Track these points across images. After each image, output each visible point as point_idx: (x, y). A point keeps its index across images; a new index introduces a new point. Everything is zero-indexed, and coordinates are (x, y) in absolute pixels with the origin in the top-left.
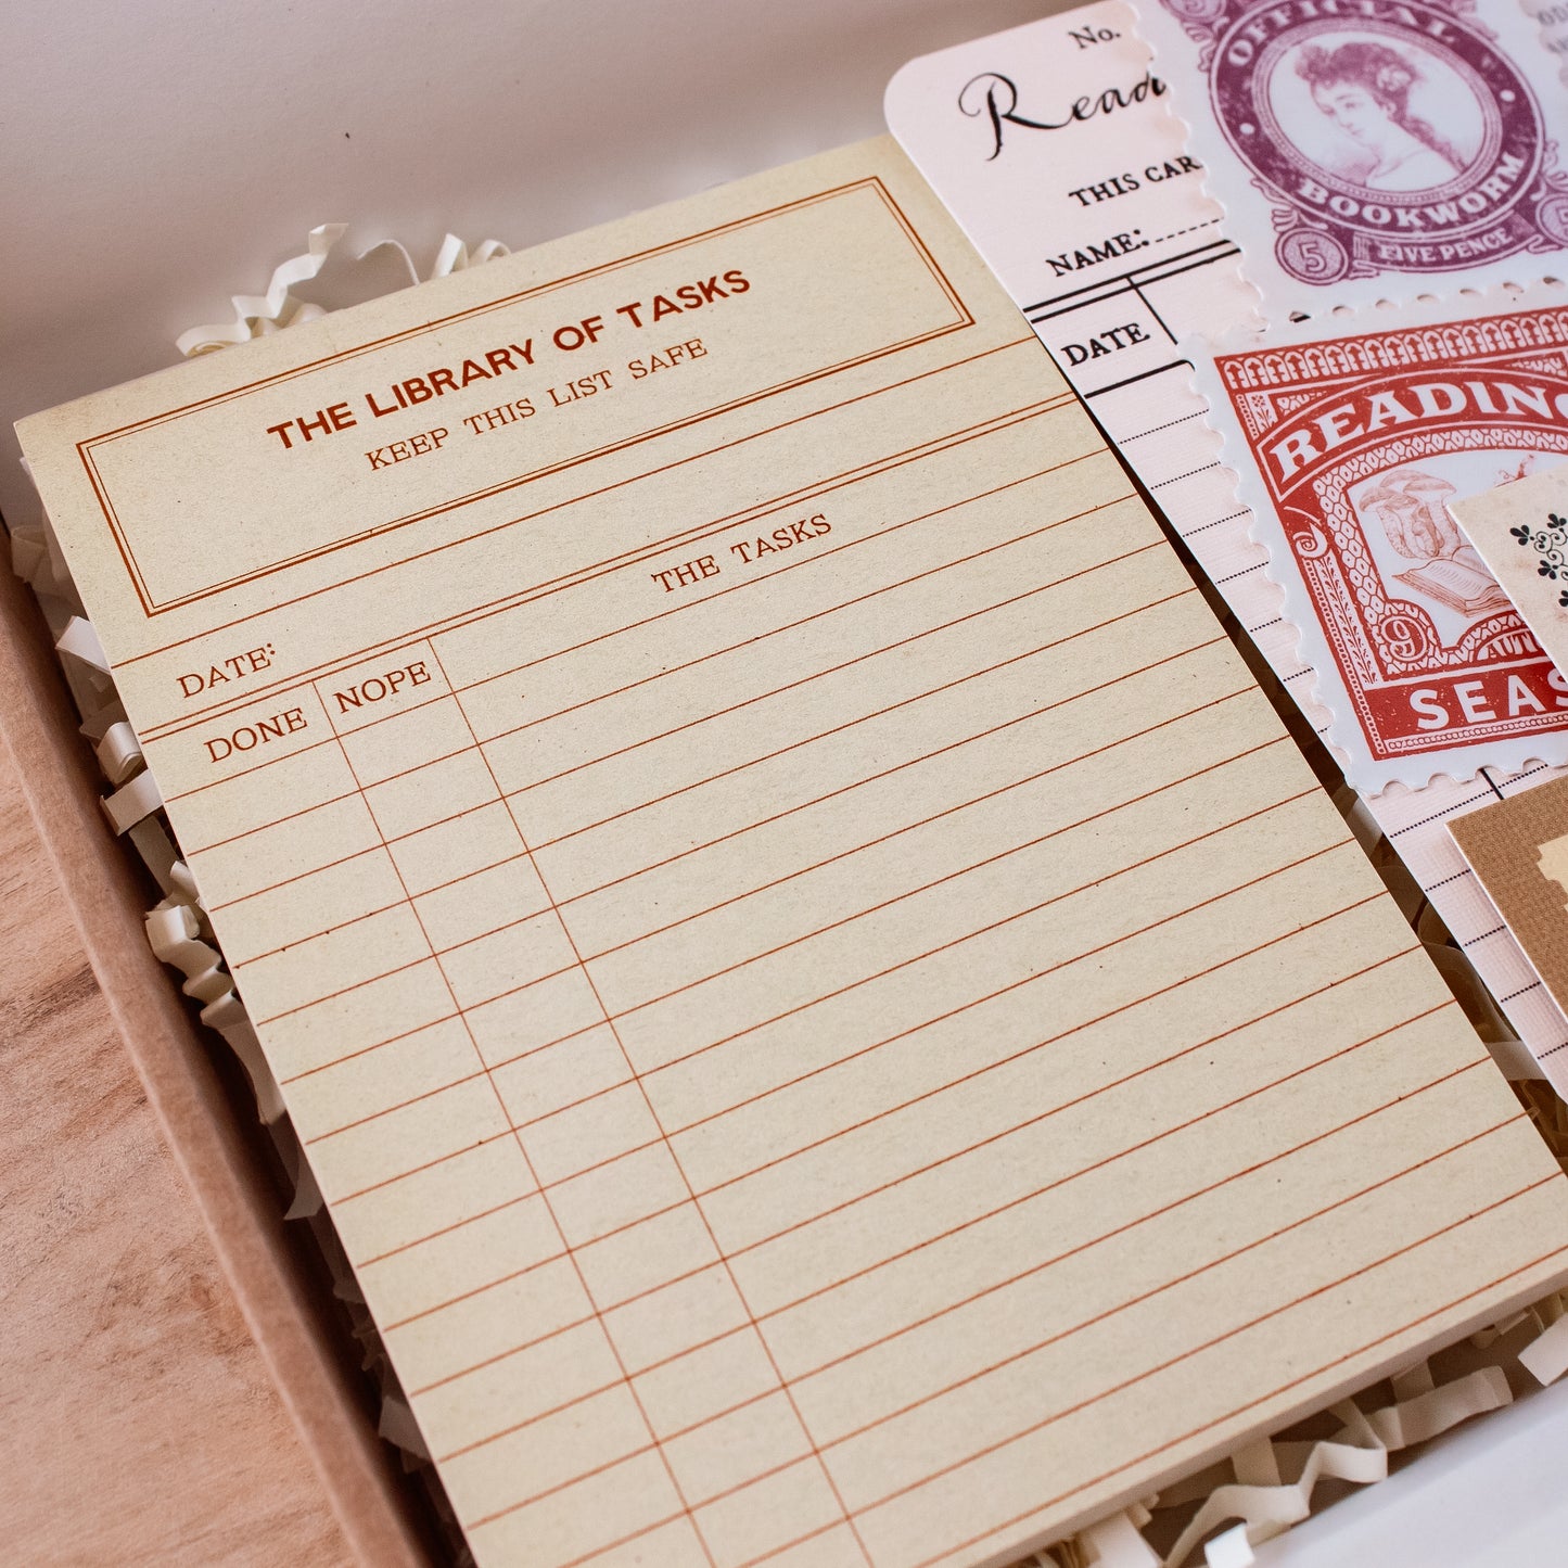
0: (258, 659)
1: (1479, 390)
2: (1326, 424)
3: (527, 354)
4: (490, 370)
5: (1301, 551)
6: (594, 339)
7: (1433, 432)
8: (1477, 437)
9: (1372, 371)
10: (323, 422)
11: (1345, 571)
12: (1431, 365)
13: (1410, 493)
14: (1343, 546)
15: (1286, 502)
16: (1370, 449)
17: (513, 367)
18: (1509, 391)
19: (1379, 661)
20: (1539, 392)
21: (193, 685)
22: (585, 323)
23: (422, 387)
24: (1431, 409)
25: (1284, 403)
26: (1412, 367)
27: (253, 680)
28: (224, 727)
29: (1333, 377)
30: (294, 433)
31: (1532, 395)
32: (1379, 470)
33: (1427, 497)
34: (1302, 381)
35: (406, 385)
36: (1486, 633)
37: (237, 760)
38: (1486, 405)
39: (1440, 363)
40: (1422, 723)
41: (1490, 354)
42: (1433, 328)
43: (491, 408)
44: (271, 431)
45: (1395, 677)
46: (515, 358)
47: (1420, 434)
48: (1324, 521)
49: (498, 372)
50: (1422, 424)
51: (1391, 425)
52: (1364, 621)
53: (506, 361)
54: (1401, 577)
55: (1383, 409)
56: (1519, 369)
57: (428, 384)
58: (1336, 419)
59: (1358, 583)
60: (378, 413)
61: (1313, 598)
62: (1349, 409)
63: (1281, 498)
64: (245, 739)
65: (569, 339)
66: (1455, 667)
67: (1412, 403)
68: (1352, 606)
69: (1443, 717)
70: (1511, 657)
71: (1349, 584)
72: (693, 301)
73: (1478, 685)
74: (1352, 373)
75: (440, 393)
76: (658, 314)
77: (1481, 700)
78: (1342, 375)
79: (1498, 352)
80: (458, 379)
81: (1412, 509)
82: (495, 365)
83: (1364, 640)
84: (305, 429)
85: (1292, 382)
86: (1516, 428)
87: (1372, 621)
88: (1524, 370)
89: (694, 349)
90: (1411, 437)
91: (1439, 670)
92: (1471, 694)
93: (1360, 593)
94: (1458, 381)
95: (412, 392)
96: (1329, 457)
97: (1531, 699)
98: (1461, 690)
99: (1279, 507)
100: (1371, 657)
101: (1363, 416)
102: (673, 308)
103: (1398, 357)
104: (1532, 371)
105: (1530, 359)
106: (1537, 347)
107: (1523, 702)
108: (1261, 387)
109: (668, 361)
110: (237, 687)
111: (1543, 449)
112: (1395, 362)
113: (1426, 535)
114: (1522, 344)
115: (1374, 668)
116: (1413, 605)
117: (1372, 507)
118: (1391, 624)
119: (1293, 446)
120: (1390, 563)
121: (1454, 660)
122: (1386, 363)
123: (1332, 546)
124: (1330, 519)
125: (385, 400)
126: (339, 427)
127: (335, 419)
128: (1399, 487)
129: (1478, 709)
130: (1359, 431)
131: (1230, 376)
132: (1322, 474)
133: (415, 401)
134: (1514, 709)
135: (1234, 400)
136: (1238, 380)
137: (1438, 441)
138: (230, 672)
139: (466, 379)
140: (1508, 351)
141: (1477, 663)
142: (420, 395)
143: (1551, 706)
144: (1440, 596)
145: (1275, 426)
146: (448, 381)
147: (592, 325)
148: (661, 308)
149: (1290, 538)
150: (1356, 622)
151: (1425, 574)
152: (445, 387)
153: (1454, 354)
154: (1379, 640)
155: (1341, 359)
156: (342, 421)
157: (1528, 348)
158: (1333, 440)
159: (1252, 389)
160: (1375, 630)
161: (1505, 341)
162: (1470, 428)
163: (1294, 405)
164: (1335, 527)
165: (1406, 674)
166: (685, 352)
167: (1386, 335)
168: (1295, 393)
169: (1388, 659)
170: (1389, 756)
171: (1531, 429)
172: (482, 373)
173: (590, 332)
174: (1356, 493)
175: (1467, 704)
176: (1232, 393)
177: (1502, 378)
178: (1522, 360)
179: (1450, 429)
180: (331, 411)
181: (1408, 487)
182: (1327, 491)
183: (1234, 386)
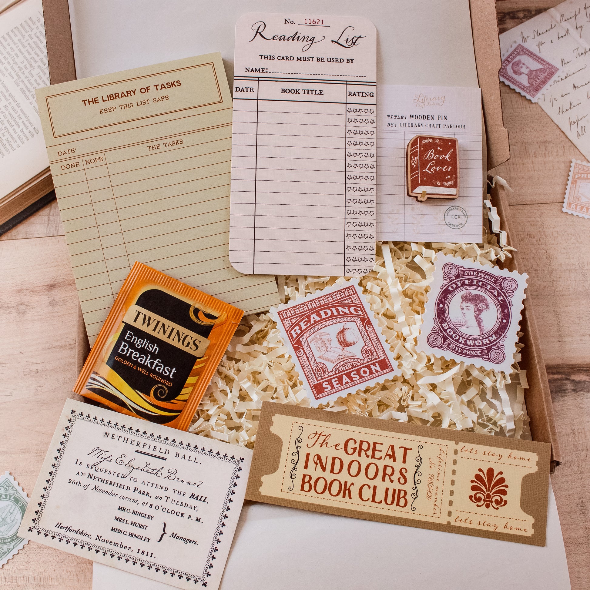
0: (73, 151)
1: (333, 309)
2: (302, 324)
3: (134, 93)
4: (126, 95)
5: (298, 355)
6: (148, 92)
7: (324, 322)
8: (334, 321)
9: (311, 309)
10: (93, 101)
11: (308, 358)
12: (324, 305)
13: (320, 337)
14: (307, 352)
15: (294, 344)
16: (311, 328)
17: (131, 95)
18: (340, 309)
19: (316, 377)
20: (346, 308)
21: (60, 154)
22: (147, 88)
23: (113, 97)
24: (324, 316)
25: (293, 321)
26: (319, 307)
27: (71, 155)
28: (64, 163)
29: (303, 312)
30: (87, 102)
31: (345, 309)
32: (314, 333)
33: (324, 338)
34: (296, 314)
35: (110, 95)
36: (338, 367)
37: (66, 171)
38: (335, 313)
39: (325, 305)
40: (326, 390)
41: (336, 300)
42: (323, 296)
43: (125, 104)
44: (83, 101)
45: (319, 380)
46: (132, 93)
47: (322, 323)
48: (303, 347)
49: (128, 96)
50: (322, 320)
51: (316, 322)
52: (312, 369)
53: (130, 93)
54: (319, 357)
55: (314, 318)
56: (342, 303)
57: (114, 96)
58: (304, 322)
59: (310, 360)
60: (103, 101)
61: (301, 365)
62: (306, 319)
63: (293, 343)
64: (68, 167)
65: (143, 91)
66: (332, 376)
67: (319, 315)
68: (309, 366)
69: (329, 387)
70: (343, 371)
71: (308, 361)
72: (169, 86)
73: (337, 379)
74: (307, 311)
75: (116, 98)
76: (162, 88)
77: (337, 382)
78: (305, 311)
79: (338, 300)
80: (120, 96)
81: (321, 341)
82: (128, 94)
83: (313, 373)
84: (89, 102)
85: (294, 315)
86: (342, 317)
87: (314, 368)
88: (343, 303)
89: (167, 98)
90: (320, 324)
91: (328, 377)
92: (335, 381)
93: (311, 362)
94: (329, 308)
95: (111, 97)
96: (303, 332)
97: (348, 380)
98: (333, 381)
99: (293, 345)
100: (314, 377)
101: (309, 321)
102: (165, 87)
103: (316, 305)
104: (345, 303)
105: (344, 300)
106: (346, 297)
107: (346, 381)
108: (288, 318)
109: (161, 100)
110: (68, 156)
111: (348, 321)
112: (316, 306)
113: (324, 346)
114: (342, 297)
115: (315, 379)
116: (322, 363)
117: (312, 342)
118: (318, 369)
119: (295, 330)
120: (317, 354)
121: (331, 374)
122: (314, 307)
123: (305, 353)
124: (304, 346)
125: (105, 98)
126: (95, 103)
127: (95, 101)
128: (318, 336)
129: (337, 384)
130: (309, 324)
131: (281, 316)
132: (302, 336)
133: (111, 99)
134: (344, 383)
135: (282, 322)
136: (283, 317)
137: (325, 324)
138: (67, 152)
139: (122, 96)
140: (340, 299)
141: (336, 374)
142: (112, 98)
143: (352, 381)
144: (327, 360)
145: (291, 326)
146: (118, 96)
147: (148, 88)
148: (163, 86)
149: (296, 352)
150: (311, 369)
151: (324, 355)
152: (117, 97)
153: (328, 302)
154: (315, 372)
155: (304, 308)
156: (96, 101)
157: (344, 297)
158: (304, 327)
159: (286, 318)
160: (315, 370)
161: (339, 297)
162: (332, 319)
163: (295, 320)
164: (305, 348)
165: (322, 379)
166: (165, 98)
167: (313, 300)
168: (295, 318)
169: (318, 376)
170: (319, 398)
171: (345, 317)
172: (125, 96)
173: (148, 90)
174: (309, 339)
175: (334, 383)
176: (282, 320)
177: (338, 306)
178: (342, 301)
179: (328, 320)
180: (95, 98)
181: (320, 336)
182: (303, 340)
183: (282, 318)
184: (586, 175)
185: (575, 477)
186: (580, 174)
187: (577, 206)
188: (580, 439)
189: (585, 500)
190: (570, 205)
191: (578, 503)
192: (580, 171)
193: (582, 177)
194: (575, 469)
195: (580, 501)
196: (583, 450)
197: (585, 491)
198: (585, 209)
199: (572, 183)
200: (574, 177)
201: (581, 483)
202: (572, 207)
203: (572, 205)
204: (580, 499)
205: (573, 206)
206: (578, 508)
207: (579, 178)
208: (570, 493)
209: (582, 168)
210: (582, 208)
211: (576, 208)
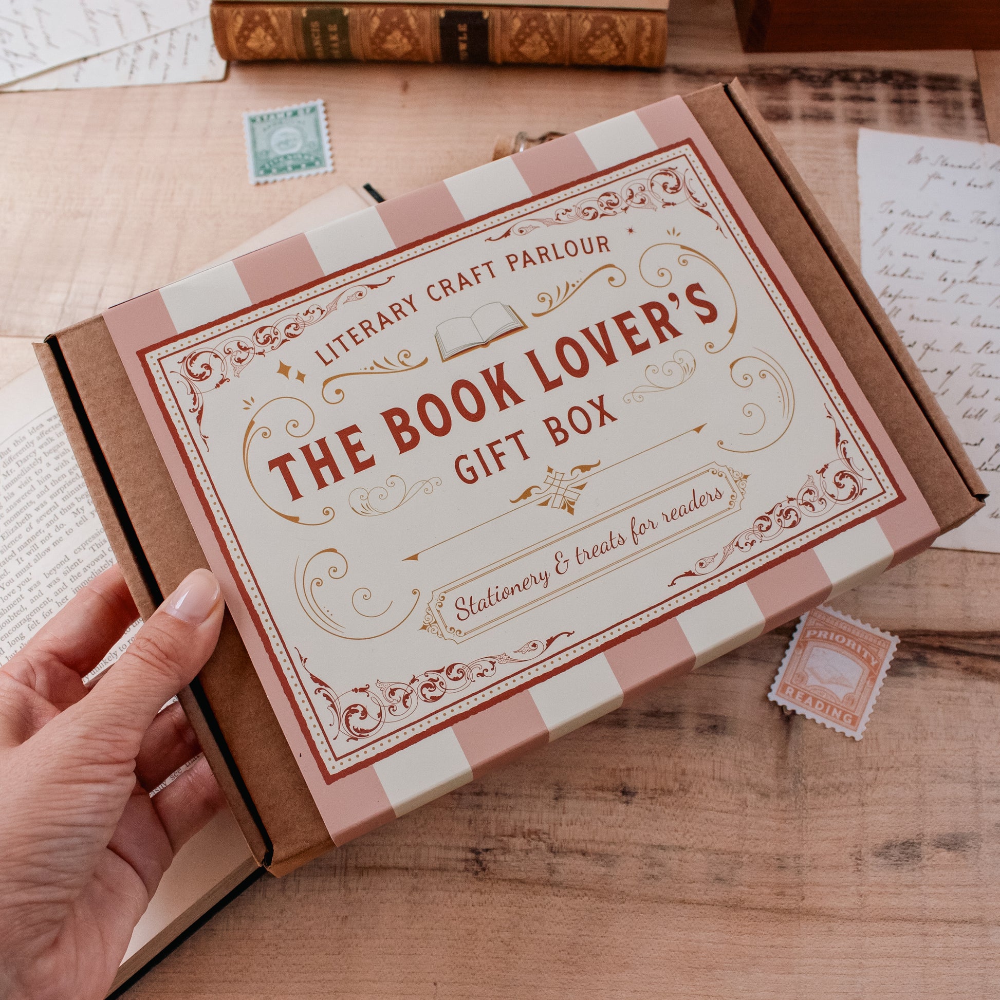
184: (827, 633)
185: (853, 810)
186: (816, 629)
187: (796, 691)
188: (869, 750)
189: (864, 850)
190: (784, 687)
191: (852, 852)
192: (817, 624)
193: (819, 636)
194: (854, 797)
195: (857, 849)
196: (870, 769)
197: (866, 835)
198: (809, 700)
199: (798, 646)
200: (804, 633)
201: (862, 822)
202: (787, 692)
203: (789, 688)
204: (856, 847)
205: (790, 691)
206: (851, 862)
207: (814, 637)
208: (840, 835)
209: (824, 618)
210: (805, 697)
211: (794, 695)
